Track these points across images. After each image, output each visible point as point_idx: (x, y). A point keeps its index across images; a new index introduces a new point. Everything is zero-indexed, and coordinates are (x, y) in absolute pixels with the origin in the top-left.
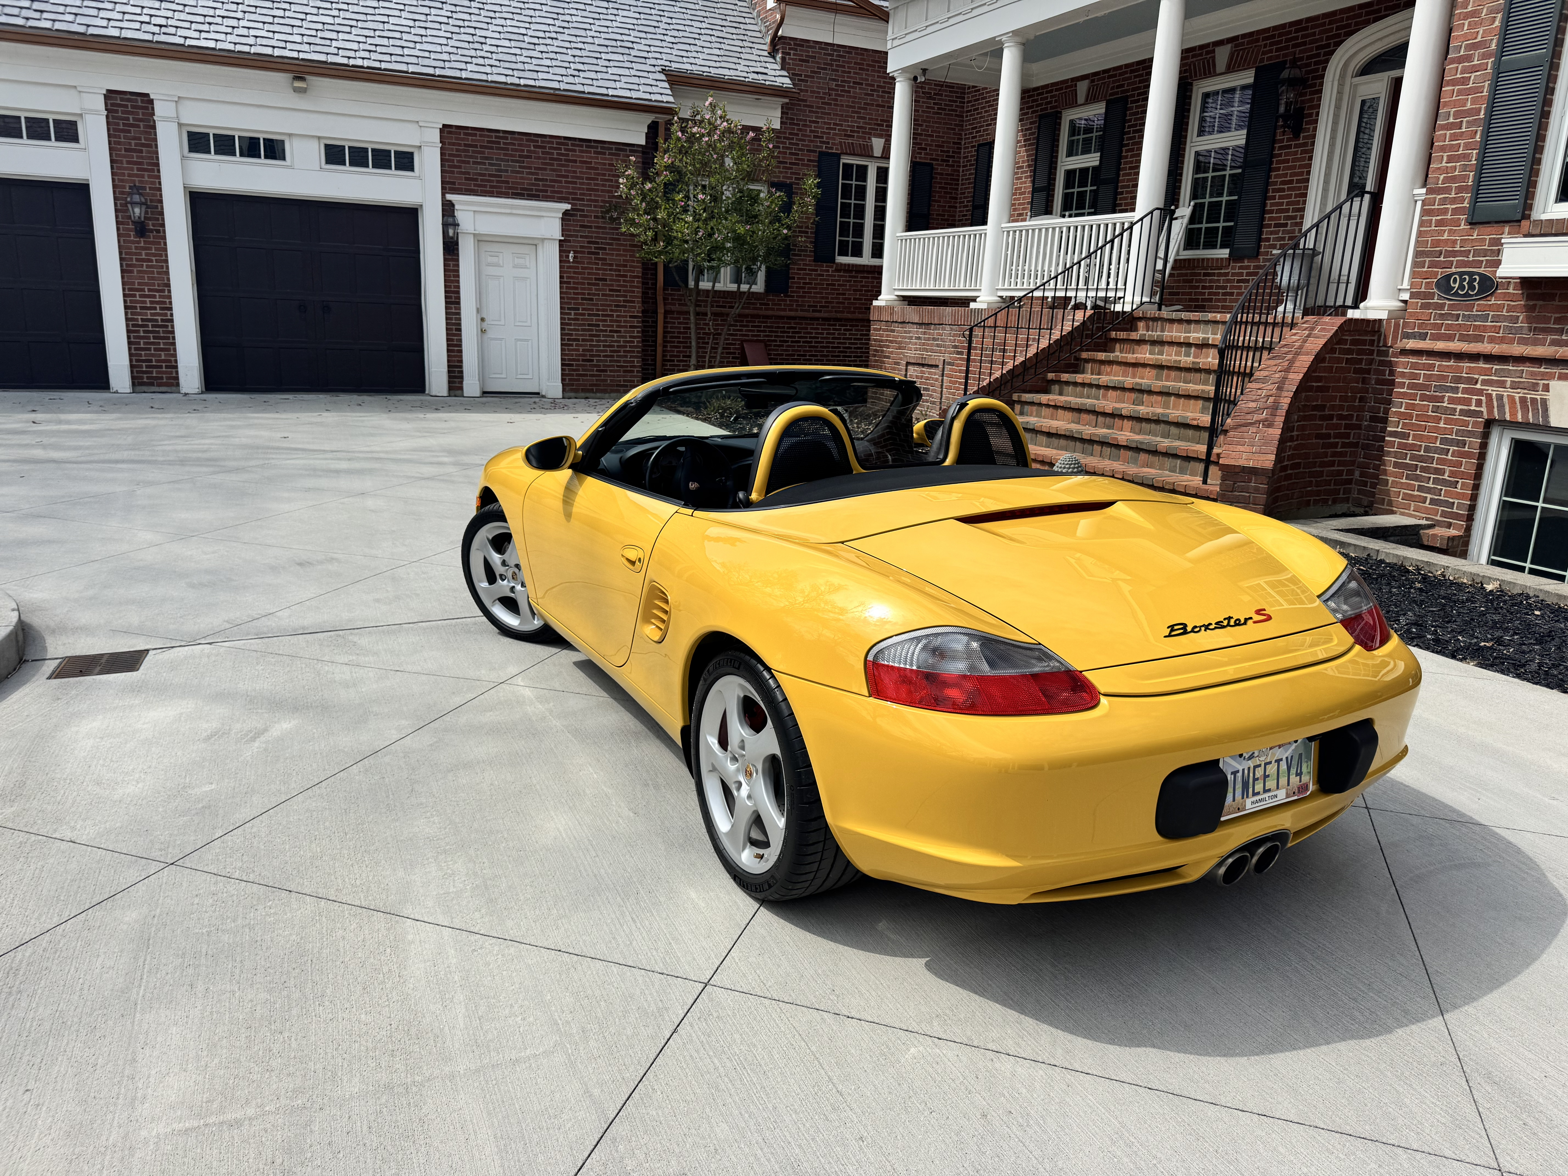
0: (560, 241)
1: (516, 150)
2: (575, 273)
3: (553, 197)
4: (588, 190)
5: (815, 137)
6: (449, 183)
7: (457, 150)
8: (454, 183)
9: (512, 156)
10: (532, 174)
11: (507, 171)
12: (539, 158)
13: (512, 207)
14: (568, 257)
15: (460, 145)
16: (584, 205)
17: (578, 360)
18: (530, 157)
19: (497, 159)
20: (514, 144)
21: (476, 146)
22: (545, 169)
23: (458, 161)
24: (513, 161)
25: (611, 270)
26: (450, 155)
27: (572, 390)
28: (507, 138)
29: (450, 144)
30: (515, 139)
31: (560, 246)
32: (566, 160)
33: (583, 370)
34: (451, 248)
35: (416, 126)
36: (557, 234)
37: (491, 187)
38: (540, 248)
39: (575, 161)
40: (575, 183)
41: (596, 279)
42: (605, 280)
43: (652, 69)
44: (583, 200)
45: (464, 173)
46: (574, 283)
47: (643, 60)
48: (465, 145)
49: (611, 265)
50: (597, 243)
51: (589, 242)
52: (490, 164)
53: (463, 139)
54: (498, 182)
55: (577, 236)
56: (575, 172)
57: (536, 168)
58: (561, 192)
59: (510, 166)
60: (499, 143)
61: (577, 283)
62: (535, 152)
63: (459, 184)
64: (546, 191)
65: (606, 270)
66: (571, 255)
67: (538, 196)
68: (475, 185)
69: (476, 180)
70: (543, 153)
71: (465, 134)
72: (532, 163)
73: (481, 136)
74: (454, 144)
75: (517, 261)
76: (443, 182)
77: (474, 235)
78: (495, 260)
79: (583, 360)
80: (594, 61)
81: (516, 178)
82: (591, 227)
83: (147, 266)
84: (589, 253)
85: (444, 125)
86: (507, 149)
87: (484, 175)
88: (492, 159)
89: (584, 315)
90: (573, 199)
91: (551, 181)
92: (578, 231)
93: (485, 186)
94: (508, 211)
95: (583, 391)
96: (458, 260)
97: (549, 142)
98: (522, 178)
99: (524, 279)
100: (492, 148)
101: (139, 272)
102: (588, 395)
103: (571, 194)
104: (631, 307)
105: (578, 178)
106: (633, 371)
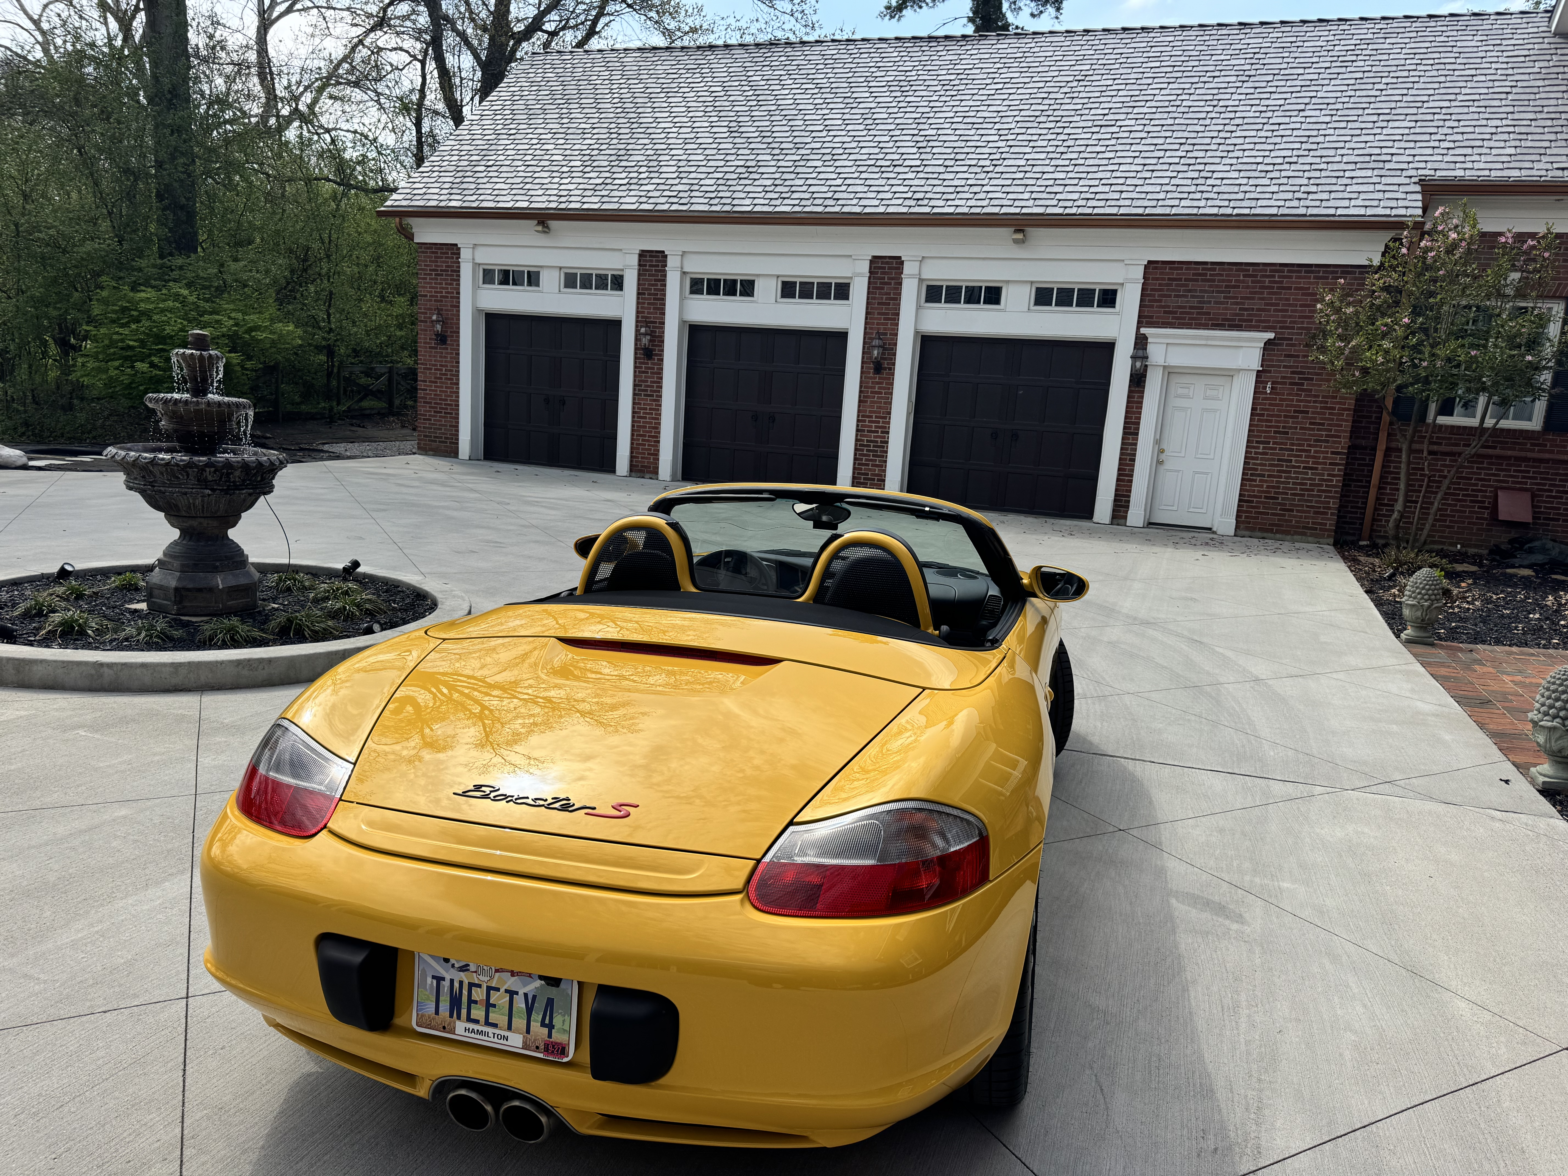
0: (1258, 371)
1: (1223, 281)
2: (1270, 405)
3: (1256, 327)
4: (1300, 317)
6: (1146, 317)
7: (1160, 285)
8: (1152, 317)
9: (1217, 286)
10: (1237, 304)
11: (1210, 302)
12: (1248, 287)
13: (1207, 338)
14: (1265, 388)
15: (1163, 279)
16: (1293, 334)
17: (1260, 497)
18: (1238, 287)
19: (1201, 291)
20: (1222, 275)
21: (1180, 279)
22: (1253, 298)
23: (1160, 296)
24: (1218, 292)
25: (1315, 402)
26: (1152, 290)
27: (1247, 529)
28: (1215, 270)
29: (1153, 279)
30: (1224, 270)
31: (1257, 376)
32: (1278, 288)
33: (1264, 508)
34: (1138, 381)
35: (1121, 264)
36: (1256, 365)
38: (1235, 378)
39: (1290, 288)
40: (1286, 311)
41: (1295, 411)
42: (1307, 412)
43: (1407, 181)
44: (1293, 328)
45: (1163, 307)
46: (1268, 415)
47: (1399, 173)
48: (1169, 279)
49: (1318, 396)
50: (1303, 373)
51: (1292, 373)
52: (1192, 297)
53: (1168, 274)
54: (1198, 313)
55: (1279, 366)
56: (1287, 299)
57: (1242, 298)
58: (1266, 321)
59: (1214, 297)
60: (1205, 275)
61: (1272, 416)
62: (1243, 282)
63: (1157, 317)
64: (1250, 321)
65: (1309, 402)
66: (1269, 385)
67: (1241, 326)
68: (1173, 318)
69: (1176, 313)
70: (1253, 282)
71: (1170, 268)
72: (1240, 293)
73: (1187, 269)
74: (1157, 279)
75: (1209, 392)
76: (1139, 316)
77: (1164, 367)
78: (1185, 391)
79: (1266, 497)
80: (1334, 181)
81: (1219, 308)
82: (1298, 356)
83: (878, 397)
84: (1291, 384)
85: (1149, 262)
86: (1214, 281)
87: (1185, 307)
88: (1196, 291)
89: (1275, 449)
90: (1281, 328)
91: (1259, 310)
92: (1282, 361)
93: (1184, 318)
94: (1203, 342)
95: (1261, 530)
96: (1143, 392)
97: (1261, 271)
98: (1226, 309)
99: (1215, 411)
100: (1197, 280)
101: (871, 402)
102: (1265, 535)
103: (1279, 322)
104: (1335, 442)
105: (1290, 305)
106: (1326, 513)
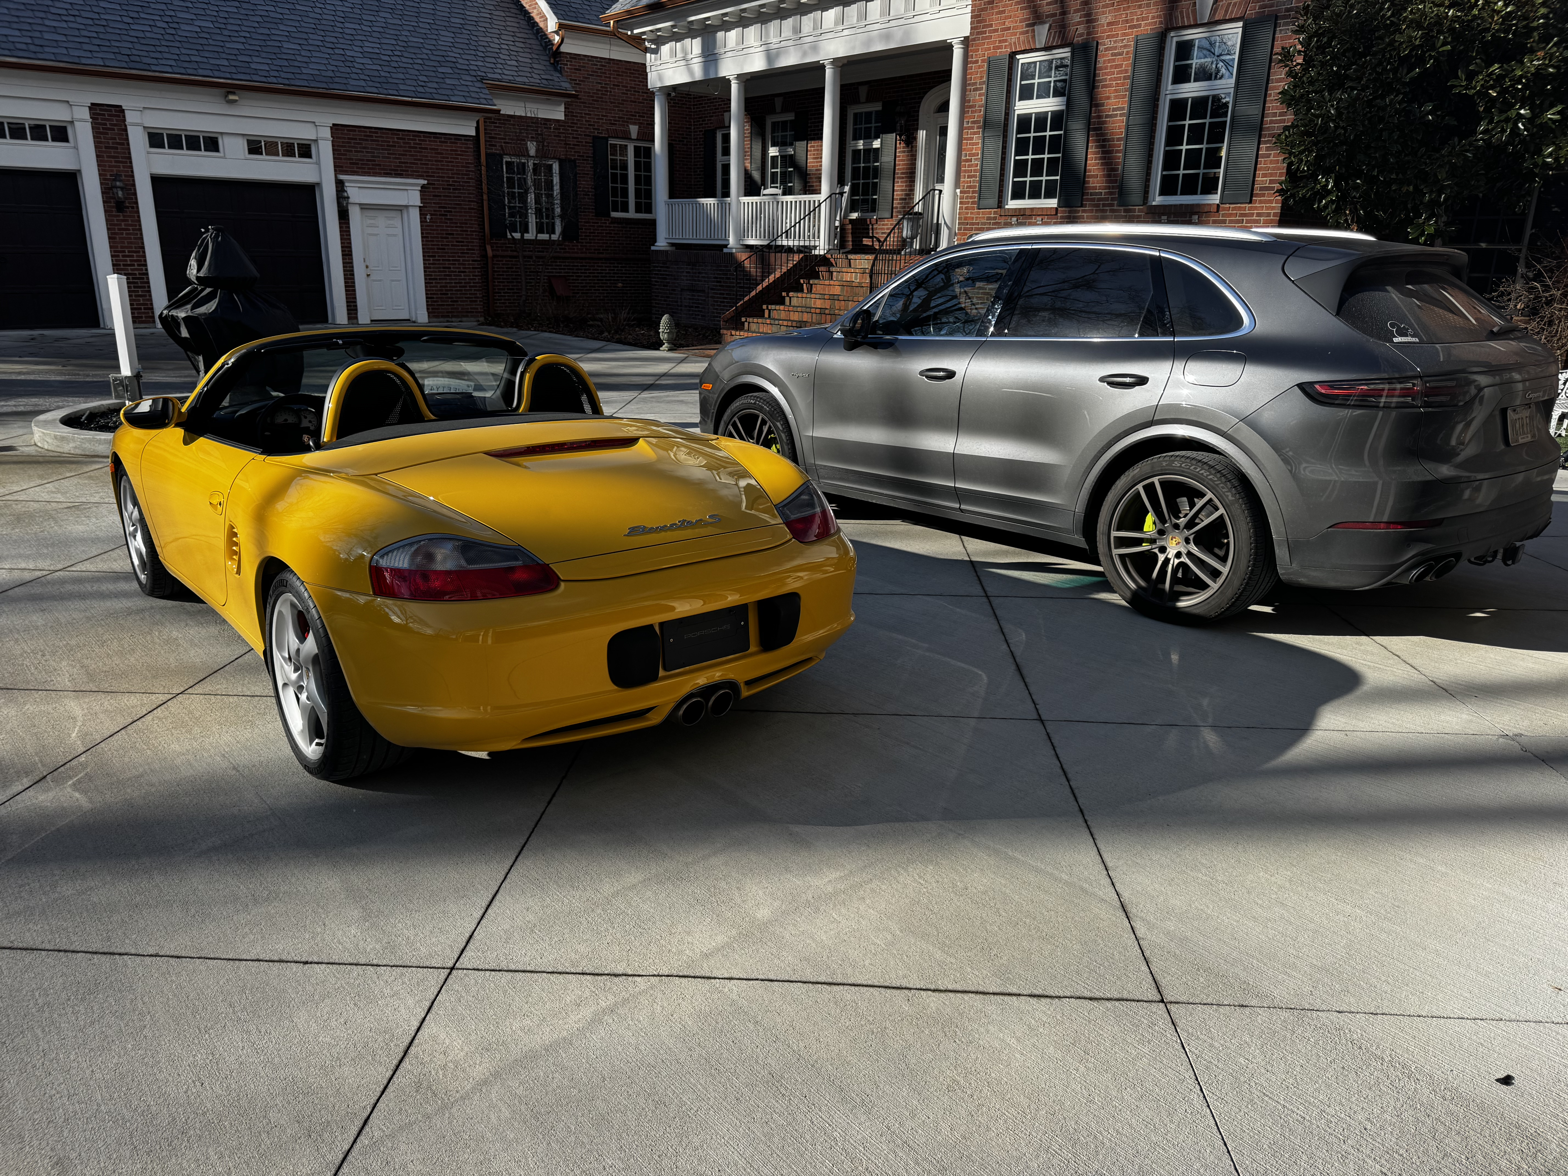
0: (420, 207)
1: (385, 141)
2: (431, 230)
3: (412, 175)
4: (437, 169)
5: (590, 125)
6: (339, 166)
7: (343, 142)
8: (342, 167)
9: (381, 145)
10: (396, 158)
11: (379, 157)
12: (401, 147)
14: (426, 218)
15: (344, 138)
16: (435, 181)
17: (437, 295)
18: (395, 146)
19: (372, 148)
20: (382, 137)
21: (355, 139)
22: (406, 155)
23: (345, 150)
24: (383, 149)
25: (456, 227)
26: (339, 146)
27: (435, 317)
28: (377, 133)
29: (338, 138)
30: (383, 133)
31: (420, 210)
32: (420, 148)
34: (343, 215)
35: (312, 125)
36: (419, 203)
37: (369, 169)
38: (405, 212)
39: (426, 149)
40: (427, 164)
41: (447, 234)
42: (453, 234)
44: (433, 176)
45: (350, 159)
46: (432, 237)
47: (466, 72)
48: (349, 138)
49: (456, 223)
50: (446, 208)
51: (440, 207)
52: (367, 152)
53: (346, 134)
54: (374, 165)
55: (431, 203)
56: (427, 156)
57: (399, 154)
58: (418, 172)
59: (380, 153)
60: (372, 136)
61: (434, 237)
62: (398, 143)
63: (347, 167)
64: (407, 171)
65: (453, 227)
66: (428, 217)
67: (402, 175)
68: (358, 168)
69: (357, 164)
70: (403, 143)
71: (350, 131)
72: (396, 150)
73: (358, 131)
74: (340, 138)
76: (335, 166)
77: (360, 204)
78: (374, 222)
81: (386, 161)
82: (440, 196)
83: (127, 234)
84: (440, 215)
85: (334, 125)
86: (378, 141)
87: (363, 160)
88: (367, 148)
89: (441, 260)
90: (428, 176)
91: (411, 163)
92: (432, 199)
93: (364, 168)
94: (382, 186)
95: (443, 316)
96: (349, 223)
97: (407, 135)
98: (390, 162)
99: (394, 235)
100: (367, 140)
101: (120, 238)
103: (425, 172)
104: (472, 254)
105: (429, 160)
106: (476, 301)
